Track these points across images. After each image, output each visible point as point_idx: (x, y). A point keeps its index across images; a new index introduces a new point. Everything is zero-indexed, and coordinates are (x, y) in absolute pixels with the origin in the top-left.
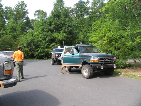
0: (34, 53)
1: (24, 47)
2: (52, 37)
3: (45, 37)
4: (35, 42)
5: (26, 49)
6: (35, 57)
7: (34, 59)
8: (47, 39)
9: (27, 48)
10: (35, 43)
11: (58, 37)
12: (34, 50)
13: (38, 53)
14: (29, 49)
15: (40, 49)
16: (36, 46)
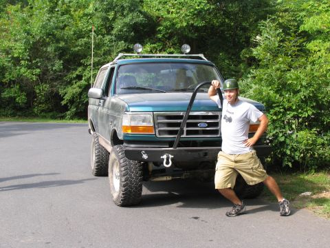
0: (61, 92)
1: (17, 61)
2: (141, 17)
3: (111, 15)
4: (62, 39)
5: (23, 70)
6: (66, 108)
7: (63, 118)
8: (118, 26)
9: (29, 67)
10: (62, 44)
11: (166, 15)
12: (58, 78)
13: (78, 90)
14: (38, 70)
15: (86, 73)
16: (67, 57)
